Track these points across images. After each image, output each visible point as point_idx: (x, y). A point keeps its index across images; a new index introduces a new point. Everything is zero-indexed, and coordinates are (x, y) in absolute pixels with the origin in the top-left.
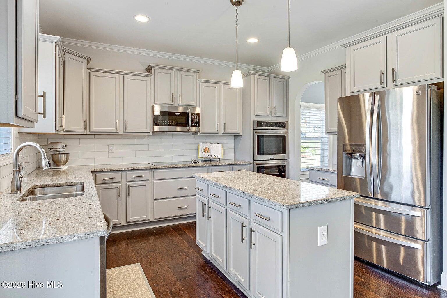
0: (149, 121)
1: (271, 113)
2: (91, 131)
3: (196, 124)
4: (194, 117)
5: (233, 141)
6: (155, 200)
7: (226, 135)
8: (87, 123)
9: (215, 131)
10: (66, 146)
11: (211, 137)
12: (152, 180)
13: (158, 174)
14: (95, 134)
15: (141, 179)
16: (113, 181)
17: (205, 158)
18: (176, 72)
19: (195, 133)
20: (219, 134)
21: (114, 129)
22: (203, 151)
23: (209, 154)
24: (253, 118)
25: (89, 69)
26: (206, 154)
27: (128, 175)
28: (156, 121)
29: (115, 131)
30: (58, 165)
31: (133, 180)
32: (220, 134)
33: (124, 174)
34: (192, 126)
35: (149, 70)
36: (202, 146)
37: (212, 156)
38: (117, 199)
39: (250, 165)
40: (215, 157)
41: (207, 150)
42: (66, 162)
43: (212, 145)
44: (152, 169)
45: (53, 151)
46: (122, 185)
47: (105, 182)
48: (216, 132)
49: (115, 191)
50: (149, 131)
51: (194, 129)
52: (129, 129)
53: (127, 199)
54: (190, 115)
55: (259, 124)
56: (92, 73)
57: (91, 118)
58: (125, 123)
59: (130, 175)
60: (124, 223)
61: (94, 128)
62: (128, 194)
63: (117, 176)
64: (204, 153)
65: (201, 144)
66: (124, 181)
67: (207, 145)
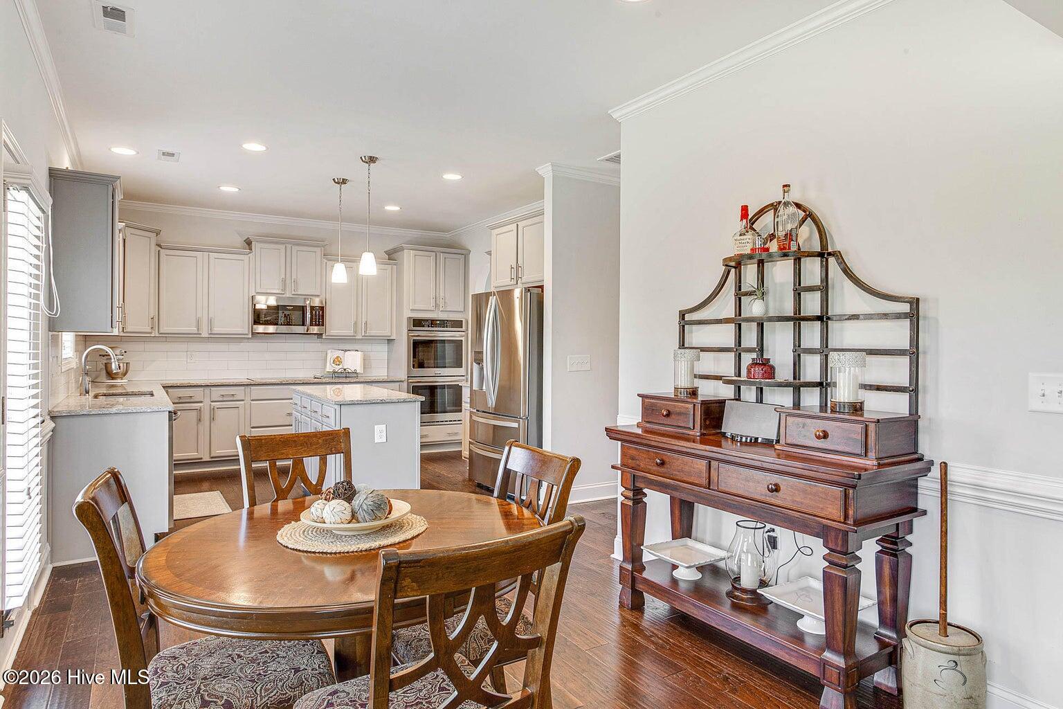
0: (248, 317)
1: (437, 305)
2: (161, 331)
3: (319, 322)
4: (316, 313)
5: (385, 347)
6: (253, 428)
7: (370, 339)
8: (156, 321)
9: (351, 332)
10: (125, 352)
11: (345, 341)
12: (248, 399)
13: (257, 392)
14: (167, 335)
15: (231, 399)
16: (192, 400)
17: (334, 372)
18: (289, 246)
19: (320, 335)
20: (356, 338)
21: (194, 330)
22: (332, 361)
23: (341, 366)
24: (408, 314)
25: (159, 245)
26: (336, 367)
27: (212, 393)
28: (258, 318)
29: (196, 332)
30: (113, 379)
31: (221, 399)
32: (359, 337)
33: (207, 390)
34: (311, 325)
35: (249, 243)
36: (332, 355)
37: (345, 370)
38: (197, 425)
39: (402, 383)
40: (350, 371)
41: (337, 361)
42: (125, 374)
43: (347, 353)
44: (247, 385)
45: (107, 359)
46: (205, 406)
47: (180, 401)
48: (353, 334)
49: (194, 413)
50: (247, 333)
51: (315, 329)
52: (216, 330)
53: (212, 424)
54: (308, 309)
55: (418, 323)
56: (162, 251)
57: (161, 313)
58: (210, 321)
59: (217, 393)
60: (207, 458)
61: (165, 329)
62: (212, 419)
63: (197, 394)
64: (333, 365)
65: (329, 351)
66: (207, 401)
67: (340, 353)
